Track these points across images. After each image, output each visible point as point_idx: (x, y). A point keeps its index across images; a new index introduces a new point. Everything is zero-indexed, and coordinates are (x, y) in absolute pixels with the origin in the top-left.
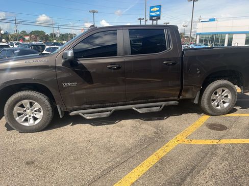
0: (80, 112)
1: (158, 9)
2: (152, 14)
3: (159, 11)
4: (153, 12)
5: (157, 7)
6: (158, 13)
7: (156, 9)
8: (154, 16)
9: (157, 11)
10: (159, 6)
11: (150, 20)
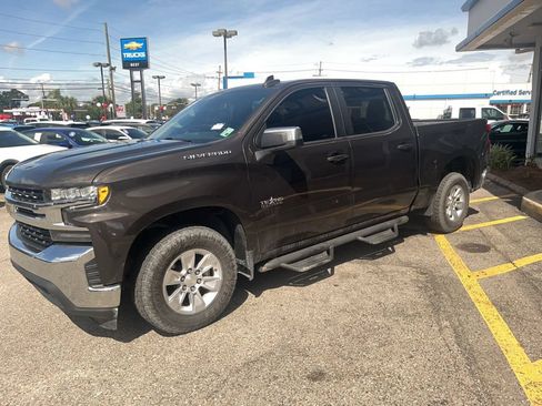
0: (281, 261)
1: (140, 45)
2: (129, 55)
3: (144, 49)
4: (129, 50)
5: (137, 40)
6: (142, 55)
7: (134, 45)
8: (134, 61)
9: (138, 50)
10: (143, 40)
11: (124, 68)
